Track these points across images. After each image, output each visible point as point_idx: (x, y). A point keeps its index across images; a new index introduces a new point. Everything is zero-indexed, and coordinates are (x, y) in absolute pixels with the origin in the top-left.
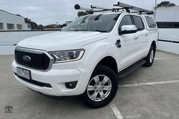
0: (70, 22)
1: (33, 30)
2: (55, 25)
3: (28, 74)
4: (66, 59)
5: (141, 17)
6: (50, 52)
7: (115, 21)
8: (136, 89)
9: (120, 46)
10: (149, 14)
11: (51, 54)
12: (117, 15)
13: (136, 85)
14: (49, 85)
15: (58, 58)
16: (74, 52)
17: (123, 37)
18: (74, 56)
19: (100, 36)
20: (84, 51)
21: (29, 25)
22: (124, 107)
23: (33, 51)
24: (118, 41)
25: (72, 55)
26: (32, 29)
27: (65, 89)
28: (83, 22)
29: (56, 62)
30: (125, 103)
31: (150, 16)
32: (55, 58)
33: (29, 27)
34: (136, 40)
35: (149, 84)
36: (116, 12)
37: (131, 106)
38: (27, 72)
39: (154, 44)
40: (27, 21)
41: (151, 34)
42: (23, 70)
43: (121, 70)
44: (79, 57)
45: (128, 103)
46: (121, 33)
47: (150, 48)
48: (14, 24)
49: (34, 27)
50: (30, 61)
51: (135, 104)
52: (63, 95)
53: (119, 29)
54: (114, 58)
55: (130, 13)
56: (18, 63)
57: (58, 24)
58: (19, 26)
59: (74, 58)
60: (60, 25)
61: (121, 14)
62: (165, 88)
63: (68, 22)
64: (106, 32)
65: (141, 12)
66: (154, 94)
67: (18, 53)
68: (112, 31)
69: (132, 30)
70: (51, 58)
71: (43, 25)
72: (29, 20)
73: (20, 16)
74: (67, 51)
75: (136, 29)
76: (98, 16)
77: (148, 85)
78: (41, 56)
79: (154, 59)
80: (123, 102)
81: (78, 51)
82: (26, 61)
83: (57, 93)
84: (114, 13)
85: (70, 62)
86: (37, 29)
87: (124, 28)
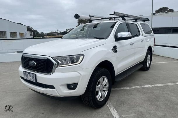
0: (70, 29)
1: (34, 38)
2: (56, 32)
3: (34, 78)
4: (68, 64)
5: (136, 24)
6: (54, 57)
7: (112, 28)
8: (133, 91)
9: (116, 52)
10: (144, 21)
11: (54, 59)
12: (114, 23)
13: (133, 87)
14: (52, 87)
15: (61, 62)
16: (75, 57)
17: (120, 43)
18: (74, 61)
19: (98, 42)
20: (84, 56)
21: (31, 33)
22: (121, 107)
23: (38, 57)
24: (115, 47)
25: (73, 60)
26: (33, 36)
27: (67, 90)
28: (83, 29)
29: (59, 66)
30: (122, 104)
31: (145, 23)
32: (58, 63)
33: (31, 35)
34: (132, 45)
35: (145, 86)
36: (112, 20)
37: (127, 106)
38: (33, 75)
39: (150, 49)
40: (29, 29)
41: (146, 39)
42: (29, 74)
43: (118, 74)
44: (79, 62)
45: (125, 103)
46: (117, 39)
47: (147, 53)
48: (16, 33)
49: (36, 35)
50: (36, 66)
51: (131, 105)
52: (65, 96)
53: (116, 36)
54: (111, 62)
55: (125, 21)
56: (25, 68)
57: (59, 31)
58: (22, 34)
59: (75, 63)
60: (61, 32)
61: (117, 22)
62: (161, 90)
63: (68, 29)
64: (103, 39)
65: (136, 20)
66: (150, 95)
67: (25, 59)
68: (108, 38)
69: (128, 36)
70: (55, 62)
71: (44, 33)
72: (31, 28)
73: (22, 24)
74: (68, 57)
75: (131, 36)
76: (96, 24)
77: (144, 88)
78: (45, 61)
79: (151, 63)
80: (120, 103)
81: (78, 56)
82: (32, 66)
83: (60, 94)
84: (111, 21)
85: (71, 66)
86: (38, 37)
87: (120, 35)
